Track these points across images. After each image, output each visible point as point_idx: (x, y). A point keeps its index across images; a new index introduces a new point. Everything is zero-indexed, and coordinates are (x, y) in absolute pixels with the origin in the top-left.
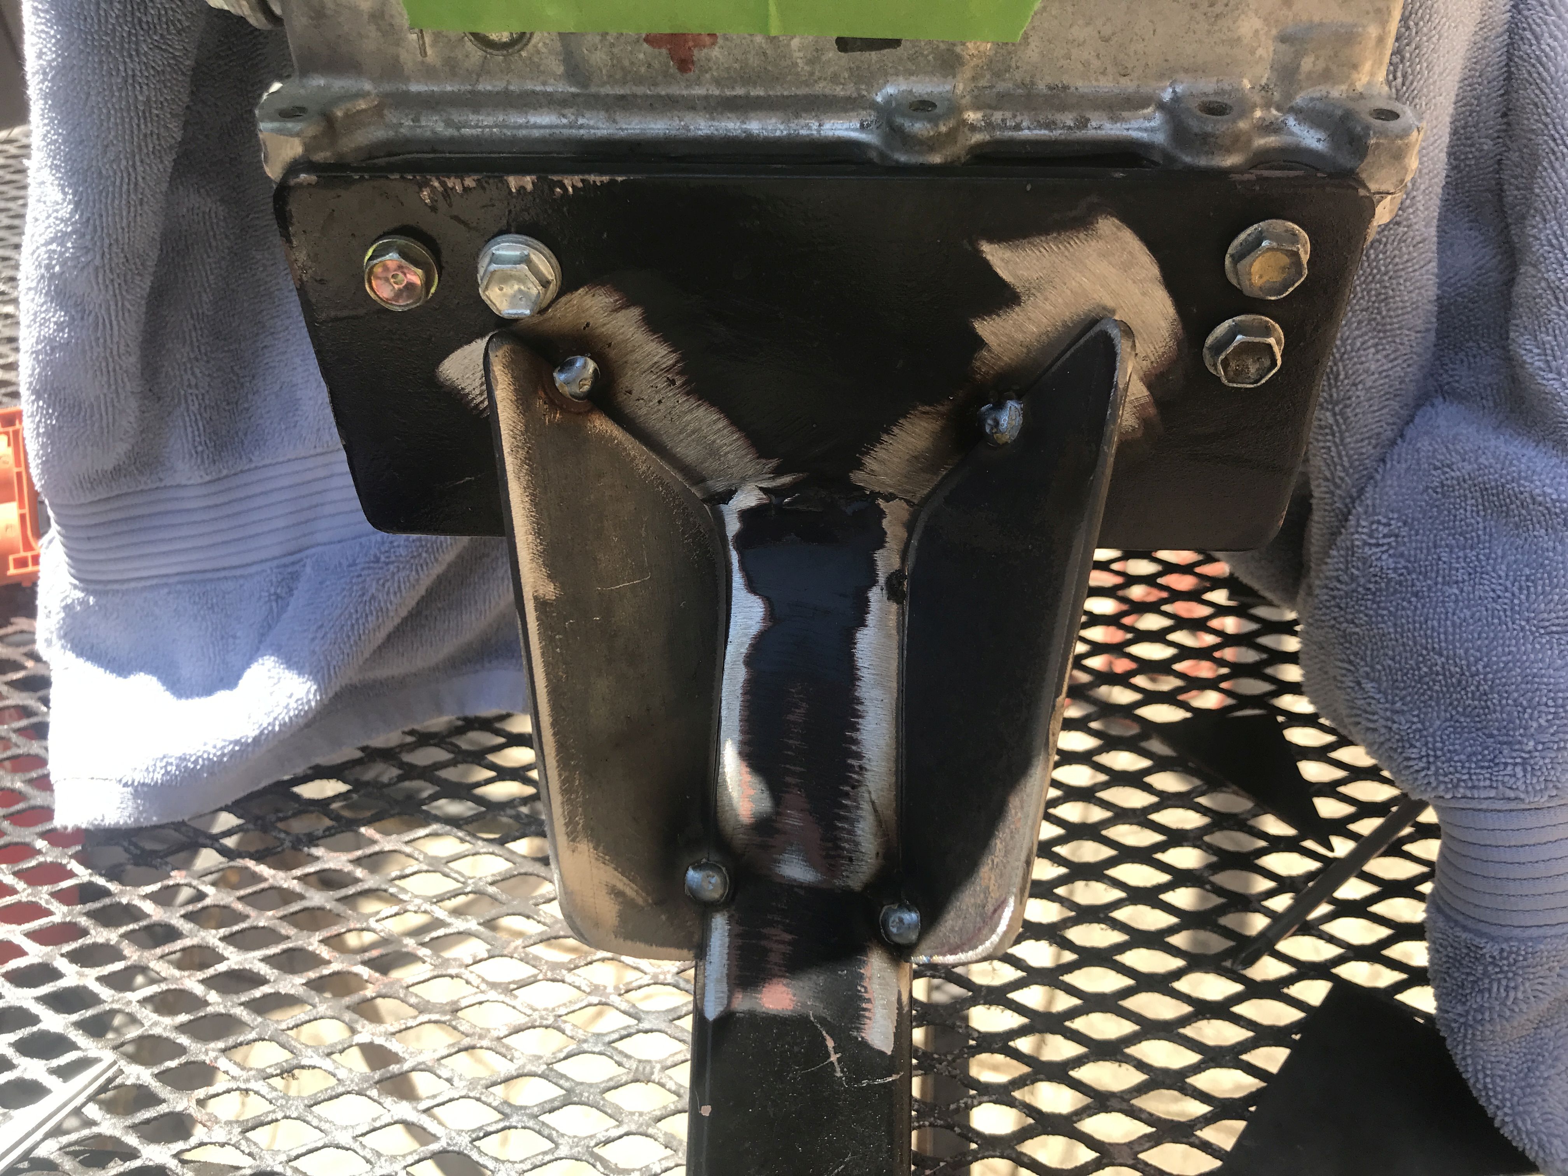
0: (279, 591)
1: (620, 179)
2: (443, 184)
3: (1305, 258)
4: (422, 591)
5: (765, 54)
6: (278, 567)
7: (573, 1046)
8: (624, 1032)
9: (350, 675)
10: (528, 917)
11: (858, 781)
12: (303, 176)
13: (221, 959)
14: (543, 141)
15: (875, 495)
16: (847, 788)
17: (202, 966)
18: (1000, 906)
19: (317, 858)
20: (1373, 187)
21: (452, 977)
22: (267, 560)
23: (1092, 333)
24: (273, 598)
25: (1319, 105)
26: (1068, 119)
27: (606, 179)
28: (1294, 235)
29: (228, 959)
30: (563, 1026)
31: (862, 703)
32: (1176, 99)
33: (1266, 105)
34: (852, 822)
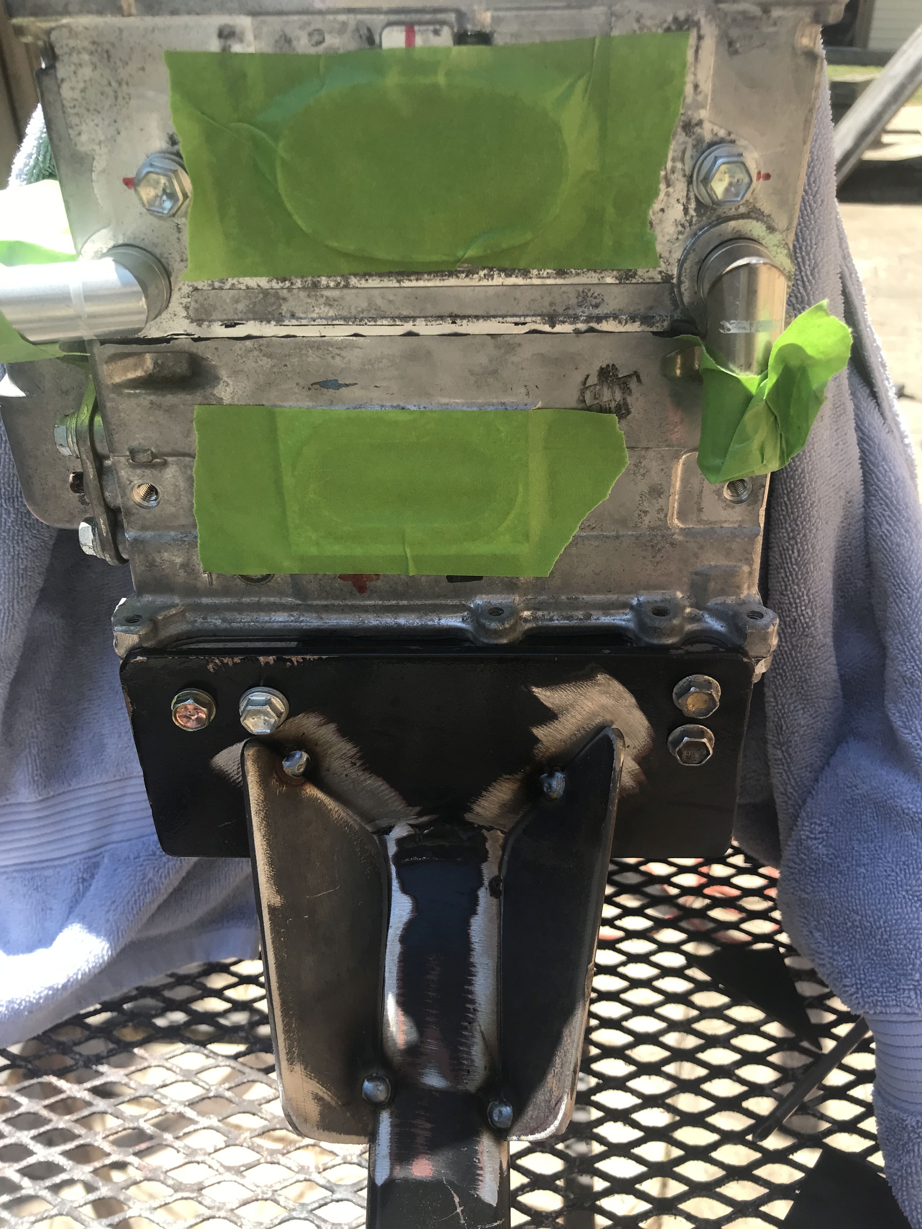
0: (85, 876)
1: (324, 657)
2: (221, 661)
3: (717, 696)
4: (183, 874)
5: (407, 584)
6: (85, 859)
7: (284, 1214)
8: (322, 1202)
9: (132, 936)
10: (254, 1114)
11: (473, 1019)
12: (139, 658)
13: (31, 1153)
14: (280, 630)
15: (481, 827)
16: (466, 1024)
17: (17, 1160)
18: (559, 1101)
19: (102, 1074)
20: (753, 654)
21: (198, 1163)
22: (76, 854)
23: (600, 736)
24: (80, 881)
25: (719, 607)
26: (580, 614)
27: (316, 657)
28: (710, 683)
29: (35, 1153)
30: (278, 1198)
31: (475, 966)
32: (640, 604)
33: (691, 606)
34: (469, 1046)
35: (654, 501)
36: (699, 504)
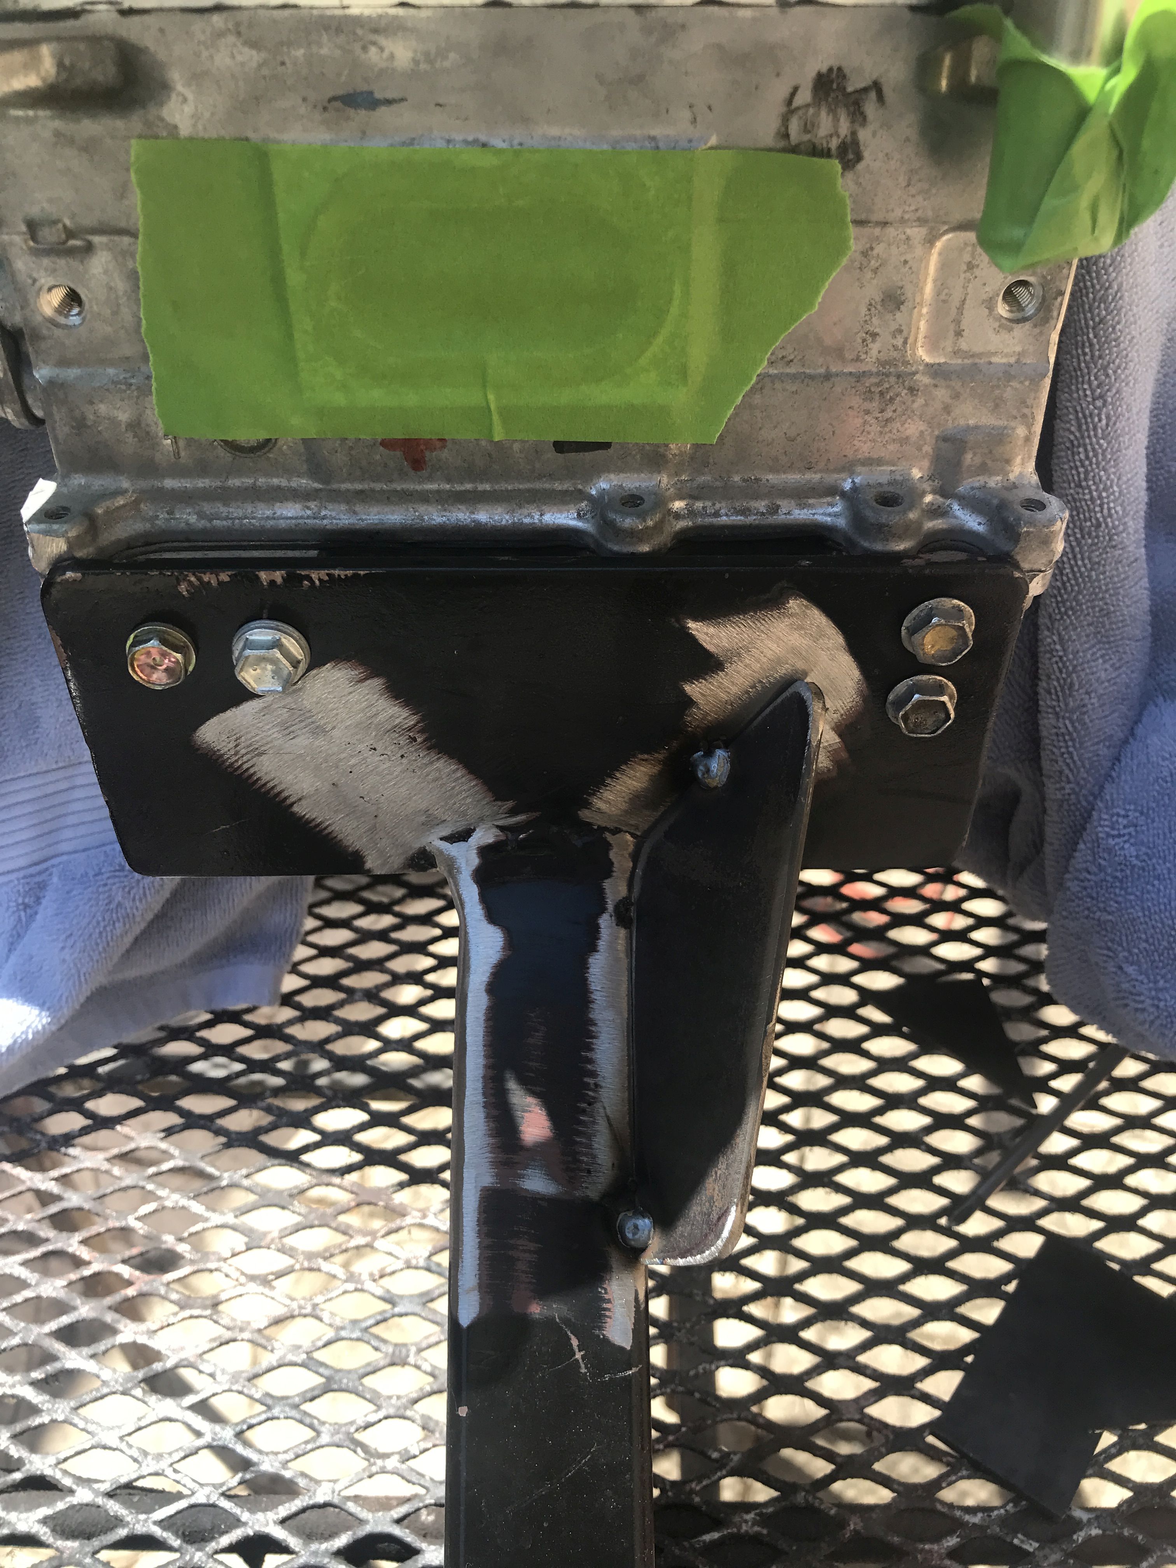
0: (27, 900)
1: (362, 573)
2: (199, 579)
3: (969, 630)
5: (490, 455)
6: (25, 877)
7: (330, 1334)
8: (379, 1318)
9: (101, 979)
10: (283, 1208)
11: (594, 1098)
12: (69, 574)
14: (289, 531)
15: (603, 829)
16: (584, 1105)
18: (725, 1213)
20: (1026, 566)
21: (211, 1271)
22: (13, 871)
23: (787, 694)
24: (21, 907)
25: (978, 494)
26: (761, 505)
27: (350, 573)
28: (961, 610)
30: (318, 1312)
31: (595, 1024)
32: (855, 489)
33: (934, 492)
34: (589, 1137)
35: (889, 316)
36: (957, 322)
